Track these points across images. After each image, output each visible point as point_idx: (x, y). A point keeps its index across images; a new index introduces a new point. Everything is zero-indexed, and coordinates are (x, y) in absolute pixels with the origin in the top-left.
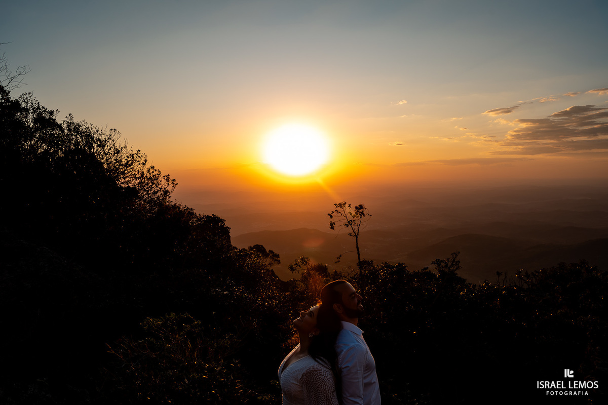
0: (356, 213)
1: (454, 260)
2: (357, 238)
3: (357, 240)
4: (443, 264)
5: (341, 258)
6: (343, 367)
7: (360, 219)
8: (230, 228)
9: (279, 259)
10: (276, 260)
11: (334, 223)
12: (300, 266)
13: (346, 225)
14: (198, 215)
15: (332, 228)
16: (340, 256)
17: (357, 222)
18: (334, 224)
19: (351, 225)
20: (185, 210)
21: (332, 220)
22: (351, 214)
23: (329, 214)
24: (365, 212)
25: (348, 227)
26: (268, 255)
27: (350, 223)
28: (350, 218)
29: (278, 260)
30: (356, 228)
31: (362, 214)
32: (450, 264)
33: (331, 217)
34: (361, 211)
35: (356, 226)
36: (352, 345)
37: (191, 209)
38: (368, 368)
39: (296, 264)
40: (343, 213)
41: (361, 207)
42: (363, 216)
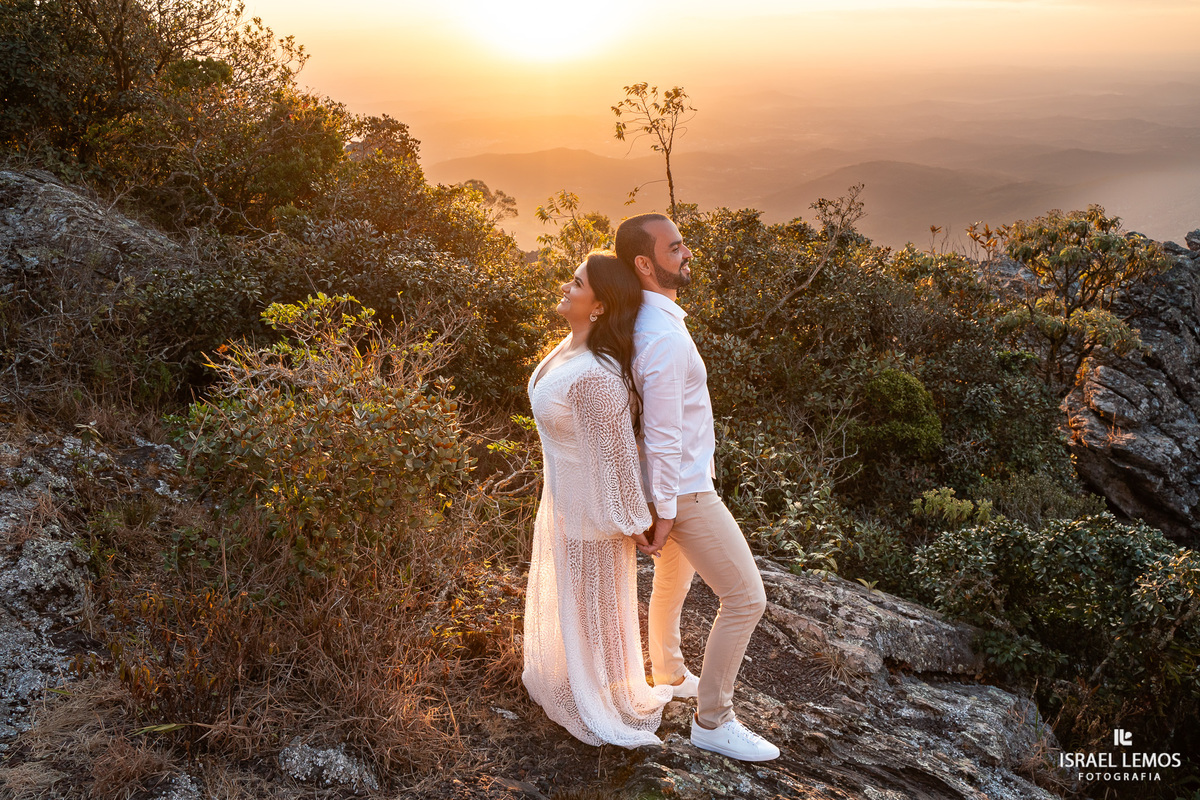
0: (668, 105)
1: (853, 200)
2: (668, 154)
3: (668, 158)
4: (831, 209)
5: (637, 194)
6: (648, 373)
7: (674, 117)
8: (419, 143)
9: (514, 207)
10: (508, 209)
11: (624, 125)
12: (558, 211)
13: (647, 128)
14: (353, 117)
15: (620, 136)
16: (636, 190)
17: (669, 123)
18: (624, 127)
19: (657, 129)
20: (328, 106)
21: (621, 119)
22: (657, 106)
23: (613, 108)
24: (685, 102)
25: (650, 132)
26: (494, 200)
27: (654, 126)
28: (655, 115)
29: (512, 210)
30: (666, 135)
31: (679, 106)
32: (844, 208)
33: (618, 113)
34: (676, 101)
35: (666, 131)
36: (664, 333)
37: (340, 104)
38: (692, 377)
39: (551, 206)
40: (640, 104)
41: (677, 93)
42: (680, 110)
